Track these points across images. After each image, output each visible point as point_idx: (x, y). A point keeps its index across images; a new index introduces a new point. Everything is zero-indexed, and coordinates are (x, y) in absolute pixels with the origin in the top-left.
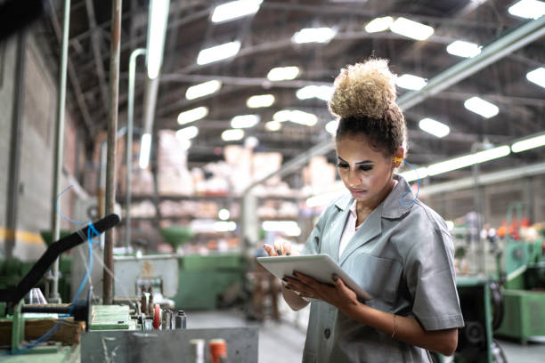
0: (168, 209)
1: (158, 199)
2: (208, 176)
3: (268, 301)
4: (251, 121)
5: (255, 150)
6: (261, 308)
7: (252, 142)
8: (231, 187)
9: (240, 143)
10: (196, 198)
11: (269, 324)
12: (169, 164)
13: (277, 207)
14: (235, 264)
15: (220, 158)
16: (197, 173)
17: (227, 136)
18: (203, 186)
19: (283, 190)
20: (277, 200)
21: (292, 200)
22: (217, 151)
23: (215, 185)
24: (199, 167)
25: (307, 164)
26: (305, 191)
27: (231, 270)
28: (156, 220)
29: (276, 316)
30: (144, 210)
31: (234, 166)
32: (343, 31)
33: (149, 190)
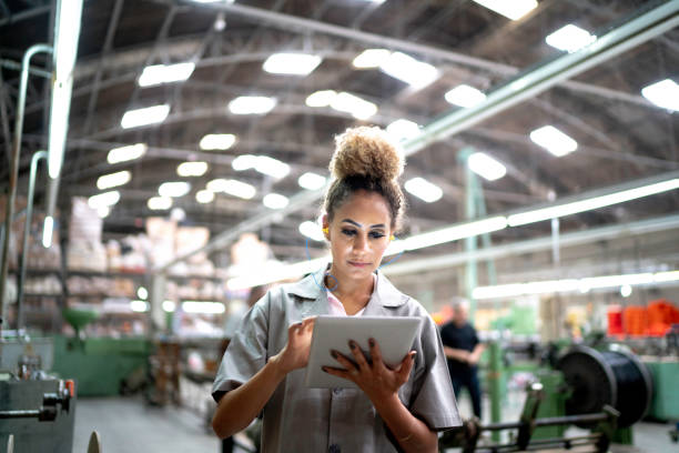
0: (76, 285)
1: (65, 274)
2: (125, 250)
3: (169, 386)
4: (181, 189)
5: (180, 224)
7: (178, 214)
8: (150, 262)
9: (164, 214)
10: (110, 274)
11: (170, 409)
12: (83, 235)
13: (200, 287)
14: (141, 348)
15: (141, 230)
16: (114, 246)
17: (154, 204)
18: (118, 262)
19: (207, 269)
20: (199, 280)
21: (215, 280)
22: (138, 222)
23: (133, 261)
24: (116, 239)
25: (236, 241)
26: (232, 271)
27: (136, 355)
28: (63, 298)
30: (49, 286)
31: (156, 240)
32: (281, 102)
33: (56, 263)
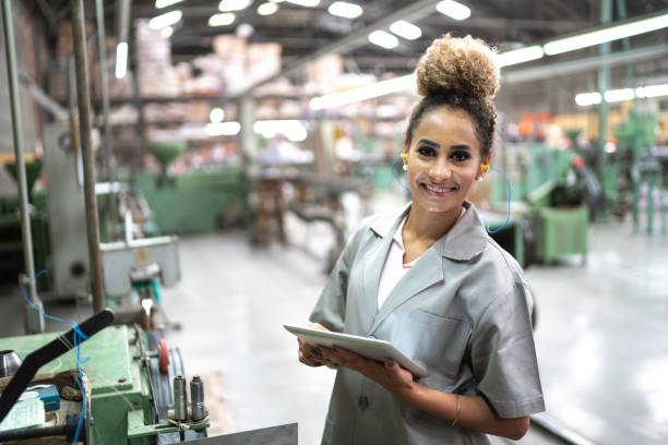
0: (152, 113)
1: (140, 102)
2: (197, 73)
6: (266, 231)
7: (245, 30)
8: (224, 85)
9: (229, 31)
10: (184, 99)
11: (275, 248)
12: (152, 60)
13: (278, 107)
14: (234, 181)
15: (208, 50)
16: (184, 68)
17: (215, 21)
18: (191, 86)
19: (283, 87)
20: (278, 100)
21: (295, 99)
22: (205, 41)
23: (206, 84)
24: (187, 61)
26: (309, 88)
28: (140, 126)
29: (282, 238)
30: (124, 115)
31: (227, 59)
33: (128, 91)
